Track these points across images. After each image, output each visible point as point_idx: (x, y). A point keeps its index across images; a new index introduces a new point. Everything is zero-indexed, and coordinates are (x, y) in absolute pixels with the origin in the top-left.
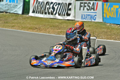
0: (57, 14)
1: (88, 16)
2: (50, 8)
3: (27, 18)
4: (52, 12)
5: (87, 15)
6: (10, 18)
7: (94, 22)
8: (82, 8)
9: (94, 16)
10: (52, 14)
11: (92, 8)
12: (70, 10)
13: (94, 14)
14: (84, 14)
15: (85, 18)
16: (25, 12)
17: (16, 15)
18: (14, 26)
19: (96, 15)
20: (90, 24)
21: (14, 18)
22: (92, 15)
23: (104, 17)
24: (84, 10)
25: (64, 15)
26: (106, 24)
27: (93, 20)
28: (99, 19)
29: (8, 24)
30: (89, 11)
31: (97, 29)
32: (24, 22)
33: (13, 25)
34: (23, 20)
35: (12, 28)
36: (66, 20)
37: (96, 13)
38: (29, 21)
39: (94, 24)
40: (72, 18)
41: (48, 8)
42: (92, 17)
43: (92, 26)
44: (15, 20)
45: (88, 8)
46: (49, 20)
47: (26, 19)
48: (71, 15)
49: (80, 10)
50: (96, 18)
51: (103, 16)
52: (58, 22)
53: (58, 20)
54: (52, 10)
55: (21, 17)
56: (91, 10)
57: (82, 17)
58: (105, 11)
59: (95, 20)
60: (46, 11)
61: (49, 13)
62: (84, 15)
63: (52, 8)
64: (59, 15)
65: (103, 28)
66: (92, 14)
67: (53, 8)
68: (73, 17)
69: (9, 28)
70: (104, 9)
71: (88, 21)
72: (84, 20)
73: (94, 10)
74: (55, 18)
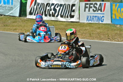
0: (59, 16)
1: (95, 18)
2: (51, 10)
3: (27, 20)
4: (54, 14)
5: (93, 16)
6: (8, 21)
7: (102, 23)
8: (87, 9)
9: (101, 17)
10: (53, 16)
11: (99, 10)
12: (74, 11)
13: (102, 15)
14: (90, 15)
15: (91, 20)
16: (22, 14)
17: (13, 17)
18: (16, 29)
19: (103, 17)
20: (99, 26)
21: (12, 20)
22: (99, 17)
23: (113, 18)
24: (89, 11)
25: (67, 17)
26: (115, 25)
27: (100, 22)
28: (107, 21)
29: (9, 27)
30: (96, 12)
31: (108, 31)
32: (25, 25)
33: (14, 28)
34: (23, 23)
35: (14, 32)
36: (69, 22)
37: (104, 14)
38: (30, 24)
39: (103, 26)
40: (76, 20)
41: (48, 10)
42: (99, 19)
43: (102, 28)
44: (15, 23)
45: (95, 9)
46: (51, 22)
47: (26, 22)
48: (75, 17)
49: (85, 11)
50: (103, 19)
51: (111, 18)
52: (62, 25)
53: (61, 22)
54: (54, 12)
55: (19, 20)
56: (98, 11)
57: (88, 18)
58: (113, 12)
59: (103, 21)
60: (47, 13)
61: (50, 15)
62: (90, 17)
63: (53, 10)
64: (62, 16)
65: (115, 30)
66: (99, 15)
67: (55, 10)
68: (78, 19)
69: (11, 32)
70: (113, 10)
71: (94, 22)
72: (90, 22)
73: (101, 11)
74: (56, 20)
